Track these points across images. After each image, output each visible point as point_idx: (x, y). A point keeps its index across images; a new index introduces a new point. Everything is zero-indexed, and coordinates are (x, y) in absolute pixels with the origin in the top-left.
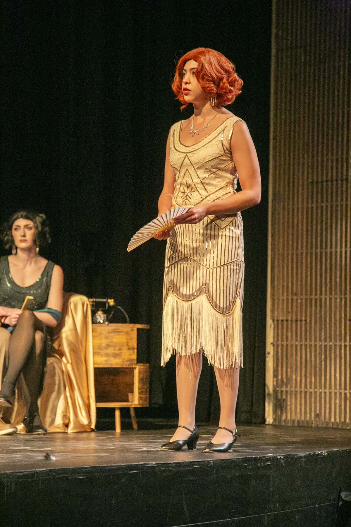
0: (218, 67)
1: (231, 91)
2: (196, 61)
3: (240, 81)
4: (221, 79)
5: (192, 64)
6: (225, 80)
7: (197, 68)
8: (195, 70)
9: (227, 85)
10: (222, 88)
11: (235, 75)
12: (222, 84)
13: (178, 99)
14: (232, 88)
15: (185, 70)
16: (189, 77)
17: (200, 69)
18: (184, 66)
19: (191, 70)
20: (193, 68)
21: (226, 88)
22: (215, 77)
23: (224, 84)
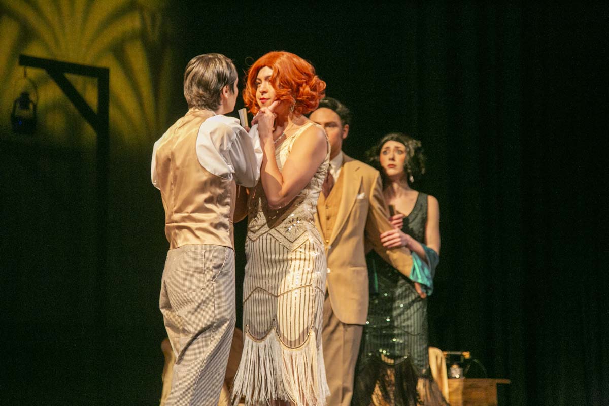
0: (297, 71)
2: (271, 67)
3: (323, 85)
4: (300, 85)
5: (267, 72)
6: (304, 85)
7: (273, 75)
8: (270, 78)
9: (308, 89)
10: (303, 95)
11: (315, 79)
12: (301, 89)
14: (314, 93)
15: (260, 80)
16: (265, 86)
17: (275, 75)
18: (257, 75)
19: (267, 78)
20: (270, 76)
21: (308, 94)
22: (293, 83)
23: (304, 89)
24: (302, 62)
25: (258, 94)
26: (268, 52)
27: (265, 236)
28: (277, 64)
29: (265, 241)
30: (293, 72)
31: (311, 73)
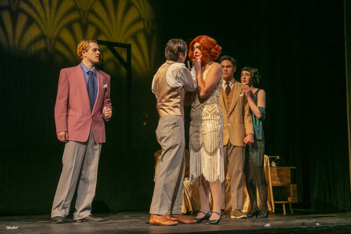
1: (216, 54)
2: (199, 43)
3: (220, 48)
4: (211, 49)
5: (197, 44)
6: (212, 49)
7: (200, 45)
9: (214, 50)
10: (212, 53)
11: (217, 45)
12: (211, 51)
13: (191, 61)
14: (217, 52)
15: (194, 48)
16: (197, 50)
17: (201, 45)
18: (193, 46)
19: (197, 47)
20: (198, 46)
21: (214, 52)
22: (208, 48)
23: (212, 50)
24: (212, 39)
25: (194, 54)
26: (197, 36)
27: (199, 110)
28: (201, 41)
29: (199, 112)
30: (208, 44)
31: (215, 44)
